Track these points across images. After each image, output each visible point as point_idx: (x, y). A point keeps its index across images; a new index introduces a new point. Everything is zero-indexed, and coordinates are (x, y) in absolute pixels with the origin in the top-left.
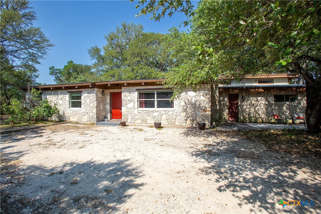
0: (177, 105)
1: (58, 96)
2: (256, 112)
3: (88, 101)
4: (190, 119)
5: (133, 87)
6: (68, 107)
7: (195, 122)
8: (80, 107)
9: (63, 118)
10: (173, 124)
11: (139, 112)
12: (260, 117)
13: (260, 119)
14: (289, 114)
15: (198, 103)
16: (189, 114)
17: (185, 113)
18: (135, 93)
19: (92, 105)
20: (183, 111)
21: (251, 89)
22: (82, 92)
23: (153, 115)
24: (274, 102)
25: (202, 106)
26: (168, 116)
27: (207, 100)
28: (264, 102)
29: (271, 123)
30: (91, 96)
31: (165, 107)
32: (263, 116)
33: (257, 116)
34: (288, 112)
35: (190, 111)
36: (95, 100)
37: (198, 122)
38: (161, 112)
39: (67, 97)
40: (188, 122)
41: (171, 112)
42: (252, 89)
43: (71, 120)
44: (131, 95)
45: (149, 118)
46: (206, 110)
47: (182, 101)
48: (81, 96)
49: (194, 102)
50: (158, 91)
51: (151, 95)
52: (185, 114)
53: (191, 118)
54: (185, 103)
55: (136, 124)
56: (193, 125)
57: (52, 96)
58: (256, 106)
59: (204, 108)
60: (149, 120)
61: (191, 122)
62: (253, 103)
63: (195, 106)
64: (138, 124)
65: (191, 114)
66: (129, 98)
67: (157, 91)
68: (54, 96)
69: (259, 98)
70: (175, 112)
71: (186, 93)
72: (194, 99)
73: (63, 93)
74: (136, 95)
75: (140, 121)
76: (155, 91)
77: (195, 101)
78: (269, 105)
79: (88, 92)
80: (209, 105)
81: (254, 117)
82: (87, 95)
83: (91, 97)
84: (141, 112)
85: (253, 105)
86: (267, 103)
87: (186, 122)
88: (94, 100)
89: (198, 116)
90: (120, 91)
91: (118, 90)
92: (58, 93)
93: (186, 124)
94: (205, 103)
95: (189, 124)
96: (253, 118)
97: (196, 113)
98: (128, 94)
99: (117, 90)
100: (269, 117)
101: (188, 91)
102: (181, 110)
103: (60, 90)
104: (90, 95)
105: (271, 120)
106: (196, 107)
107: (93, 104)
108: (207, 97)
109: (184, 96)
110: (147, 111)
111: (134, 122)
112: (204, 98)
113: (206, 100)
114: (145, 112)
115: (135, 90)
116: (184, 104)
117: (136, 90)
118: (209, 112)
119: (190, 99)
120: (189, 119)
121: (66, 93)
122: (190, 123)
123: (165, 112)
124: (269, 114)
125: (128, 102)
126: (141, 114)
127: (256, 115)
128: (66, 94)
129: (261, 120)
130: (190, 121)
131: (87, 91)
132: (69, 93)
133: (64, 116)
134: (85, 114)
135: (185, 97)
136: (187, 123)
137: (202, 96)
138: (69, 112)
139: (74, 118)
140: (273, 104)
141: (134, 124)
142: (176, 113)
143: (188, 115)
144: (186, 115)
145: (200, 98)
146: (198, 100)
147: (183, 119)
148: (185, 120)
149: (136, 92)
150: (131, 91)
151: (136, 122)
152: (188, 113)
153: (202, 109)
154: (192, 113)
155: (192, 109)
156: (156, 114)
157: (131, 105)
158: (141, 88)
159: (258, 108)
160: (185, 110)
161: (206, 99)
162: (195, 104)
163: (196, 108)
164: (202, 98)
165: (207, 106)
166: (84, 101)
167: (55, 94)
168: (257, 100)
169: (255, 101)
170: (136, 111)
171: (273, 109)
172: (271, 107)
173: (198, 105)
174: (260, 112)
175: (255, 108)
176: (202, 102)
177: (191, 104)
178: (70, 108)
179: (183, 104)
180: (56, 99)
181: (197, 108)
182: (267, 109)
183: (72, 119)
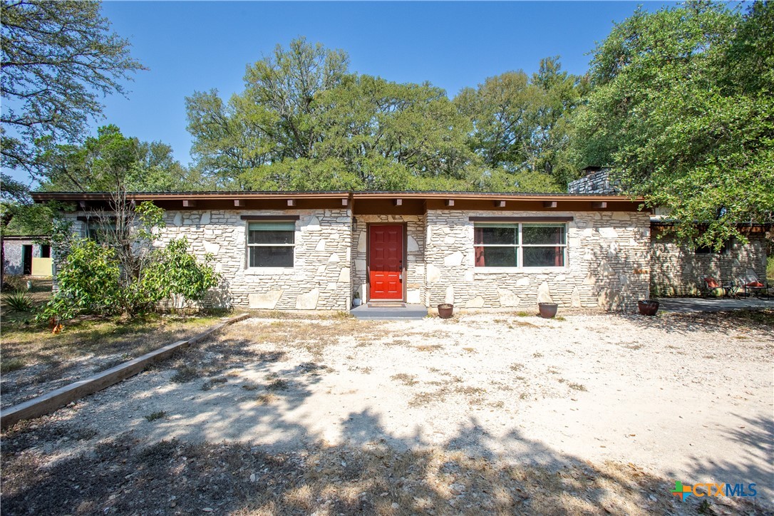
0: (576, 260)
1: (201, 230)
2: (664, 275)
3: (321, 246)
4: (606, 294)
5: (460, 211)
6: (242, 264)
7: (616, 299)
8: (289, 264)
9: (221, 299)
10: (566, 305)
11: (477, 277)
12: (670, 285)
13: (672, 288)
14: (721, 276)
15: (622, 255)
16: (604, 281)
17: (593, 279)
18: (466, 226)
19: (335, 258)
20: (589, 273)
21: (659, 226)
22: (297, 218)
23: (518, 285)
24: (696, 252)
25: (631, 260)
26: (555, 287)
27: (643, 248)
28: (677, 254)
29: (691, 296)
30: (333, 232)
31: (542, 264)
32: (676, 282)
33: (666, 281)
34: (719, 273)
35: (606, 273)
36: (349, 244)
37: (623, 297)
38: (538, 276)
39: (239, 233)
40: (602, 299)
41: (561, 277)
42: (661, 226)
43: (252, 306)
44: (455, 232)
45: (506, 293)
46: (641, 271)
47: (586, 250)
48: (294, 232)
49: (614, 252)
50: (525, 225)
51: (508, 235)
52: (595, 280)
53: (609, 291)
54: (595, 254)
55: (469, 310)
56: (611, 305)
57: (174, 229)
58: (664, 262)
59: (635, 266)
60: (506, 297)
61: (608, 299)
62: (658, 254)
63: (616, 262)
64: (473, 310)
65: (608, 281)
66: (449, 240)
67: (523, 224)
68: (183, 229)
69: (669, 245)
70: (571, 276)
71: (597, 231)
72: (613, 246)
73: (224, 221)
74: (469, 231)
75: (479, 302)
76: (517, 225)
77: (615, 249)
78: (685, 260)
79: (320, 219)
80: (646, 259)
81: (660, 284)
82: (317, 227)
83: (332, 236)
84: (483, 277)
85: (658, 258)
86: (683, 255)
87: (597, 300)
88: (344, 244)
89: (623, 285)
90: (401, 221)
91: (394, 218)
92: (200, 219)
93: (596, 305)
94: (638, 255)
95: (603, 304)
96: (658, 287)
97: (619, 279)
98: (447, 230)
99: (390, 216)
100: (687, 283)
101: (602, 227)
102: (586, 271)
103: (208, 212)
104: (327, 229)
105: (690, 289)
106: (618, 263)
107: (341, 257)
108: (642, 241)
109: (592, 238)
110: (500, 276)
111: (462, 304)
112: (636, 244)
113: (639, 248)
114: (494, 277)
115: (467, 219)
116: (592, 256)
117: (471, 219)
118: (646, 275)
119: (605, 245)
120: (603, 293)
121: (234, 220)
122: (605, 302)
123: (546, 276)
124: (686, 277)
125: (446, 252)
126: (483, 283)
127: (663, 280)
128: (233, 224)
129: (672, 291)
130: (606, 298)
131: (318, 217)
132: (245, 222)
133: (226, 292)
134: (308, 286)
135: (594, 241)
136: (600, 303)
137: (632, 241)
138: (247, 279)
139: (264, 298)
140: (693, 257)
141: (463, 310)
142: (573, 280)
143: (602, 284)
144: (596, 282)
145: (627, 244)
146: (622, 248)
147: (590, 294)
148: (594, 294)
149: (469, 224)
150: (456, 220)
151: (469, 304)
152: (601, 278)
153: (631, 268)
154: (610, 277)
155: (610, 269)
156: (524, 282)
157: (454, 259)
158: (484, 215)
159: (668, 267)
160: (594, 273)
161: (641, 245)
162: (616, 257)
163: (618, 266)
164: (633, 243)
165: (642, 261)
166: (305, 247)
167: (186, 222)
168: (666, 249)
169: (661, 250)
170: (469, 276)
171: (694, 268)
172: (690, 263)
173: (623, 259)
174: (671, 275)
175: (662, 266)
176: (632, 253)
177: (607, 257)
178: (246, 268)
179: (589, 257)
180: (192, 241)
181: (621, 266)
182: (682, 267)
183: (256, 303)
